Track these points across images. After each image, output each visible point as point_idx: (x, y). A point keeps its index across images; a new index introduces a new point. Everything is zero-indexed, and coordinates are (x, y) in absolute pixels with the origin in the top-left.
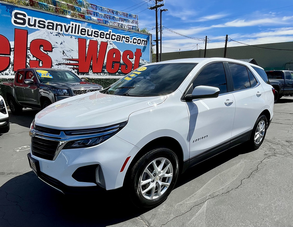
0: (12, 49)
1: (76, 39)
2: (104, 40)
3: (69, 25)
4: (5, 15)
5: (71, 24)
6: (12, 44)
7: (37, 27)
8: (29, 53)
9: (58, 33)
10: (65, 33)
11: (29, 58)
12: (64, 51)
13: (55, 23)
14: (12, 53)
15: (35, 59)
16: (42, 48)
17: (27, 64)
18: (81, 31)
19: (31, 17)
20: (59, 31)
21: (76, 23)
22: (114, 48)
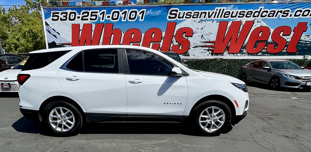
0: (163, 38)
1: (217, 22)
2: (251, 19)
3: (213, 11)
4: (164, 14)
5: (216, 9)
6: (164, 34)
7: (184, 18)
8: (174, 39)
9: (201, 20)
10: (208, 19)
11: (173, 43)
12: (202, 35)
13: (200, 12)
14: (162, 41)
15: (177, 43)
16: (185, 34)
17: (171, 48)
18: (225, 14)
19: (181, 12)
20: (202, 18)
21: (220, 8)
22: (261, 26)
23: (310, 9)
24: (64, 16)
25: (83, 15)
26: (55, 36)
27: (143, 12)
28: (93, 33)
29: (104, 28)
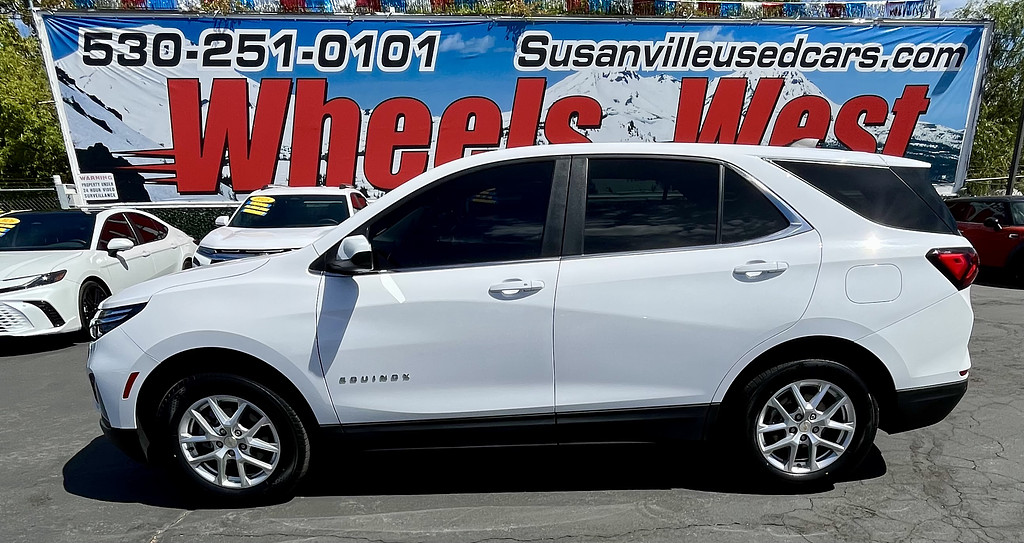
0: (505, 132)
1: (674, 81)
2: (774, 72)
3: (659, 44)
5: (667, 38)
6: (507, 118)
7: (570, 66)
8: (541, 136)
9: (623, 73)
10: (645, 68)
12: (632, 123)
13: (620, 45)
14: (503, 140)
16: (576, 119)
18: (697, 55)
19: (558, 43)
20: (628, 66)
21: (682, 35)
22: (805, 96)
23: (933, 46)
24: (133, 49)
25: (209, 47)
26: (102, 124)
27: (430, 41)
28: (252, 112)
29: (293, 97)
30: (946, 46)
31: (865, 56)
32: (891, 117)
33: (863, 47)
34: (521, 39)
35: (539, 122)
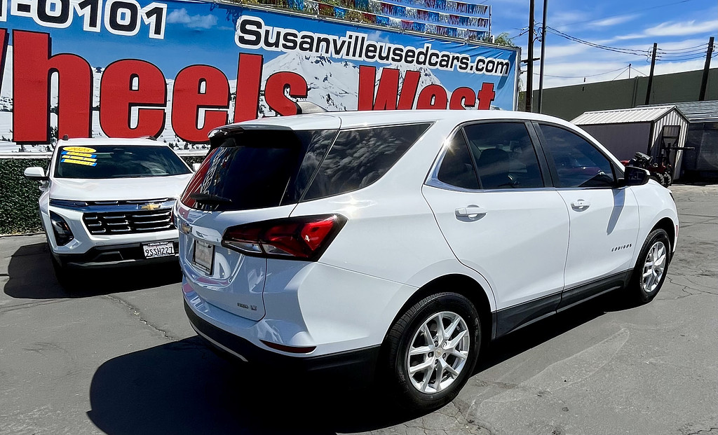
0: (232, 96)
1: (354, 67)
2: (414, 67)
3: (342, 39)
4: (224, 28)
5: (348, 36)
6: (233, 85)
7: (281, 48)
8: (263, 102)
9: (320, 57)
10: (334, 56)
11: (261, 112)
12: (329, 96)
13: (316, 36)
14: (232, 103)
15: (272, 113)
16: (288, 90)
18: (367, 51)
19: (270, 28)
20: (322, 52)
21: (357, 34)
22: (432, 85)
23: (494, 60)
27: (158, 12)
29: (10, 48)
30: (500, 61)
31: (462, 63)
32: (477, 101)
33: (461, 56)
34: (239, 22)
35: (260, 91)
